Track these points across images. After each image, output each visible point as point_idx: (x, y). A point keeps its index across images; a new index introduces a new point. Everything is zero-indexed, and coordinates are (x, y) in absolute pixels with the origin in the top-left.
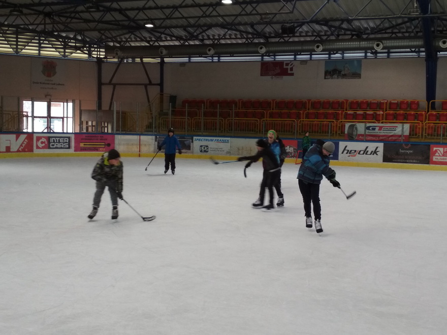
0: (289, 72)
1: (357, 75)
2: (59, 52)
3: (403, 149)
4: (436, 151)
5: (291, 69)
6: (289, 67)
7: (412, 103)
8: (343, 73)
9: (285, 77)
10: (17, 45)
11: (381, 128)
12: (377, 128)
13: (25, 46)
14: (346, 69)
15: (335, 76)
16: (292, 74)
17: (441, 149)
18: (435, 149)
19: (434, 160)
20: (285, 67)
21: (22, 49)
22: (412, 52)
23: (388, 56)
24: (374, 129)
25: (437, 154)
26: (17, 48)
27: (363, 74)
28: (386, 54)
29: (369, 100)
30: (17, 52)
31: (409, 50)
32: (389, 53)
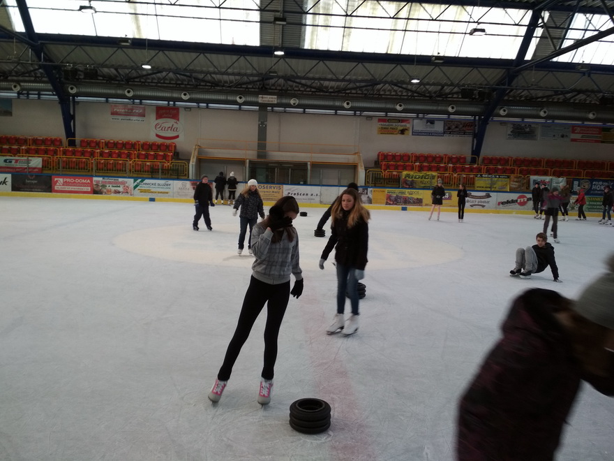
1: (9, 113)
3: (29, 179)
4: (57, 181)
7: (56, 140)
11: (17, 161)
12: (14, 161)
17: (61, 180)
18: (56, 179)
19: (56, 189)
22: (54, 95)
23: (39, 98)
24: (11, 162)
25: (58, 184)
27: (14, 112)
28: (37, 96)
29: (18, 136)
31: (51, 93)
32: (39, 95)
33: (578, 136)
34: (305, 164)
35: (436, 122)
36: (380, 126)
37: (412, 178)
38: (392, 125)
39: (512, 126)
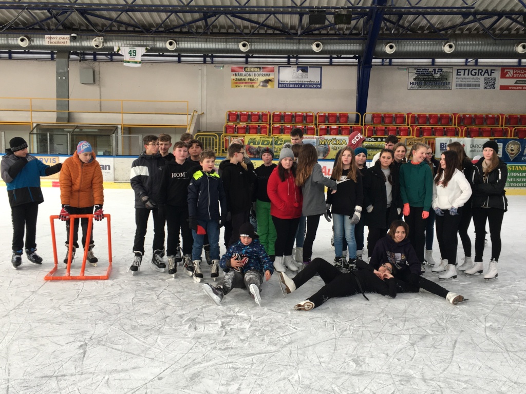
33: (511, 82)
34: (114, 129)
35: (310, 69)
36: (234, 77)
37: (258, 144)
38: (250, 75)
39: (415, 71)
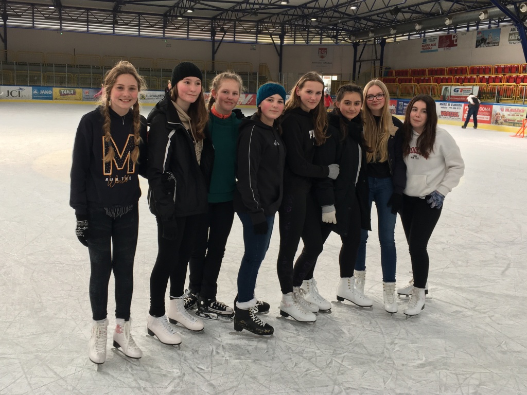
0: (455, 43)
1: (497, 44)
2: (333, 40)
5: (456, 42)
6: (455, 39)
8: (487, 41)
9: (452, 48)
10: (308, 38)
13: (312, 38)
14: (490, 37)
15: (482, 45)
16: (456, 45)
20: (453, 39)
21: (310, 40)
26: (308, 40)
27: (501, 42)
30: (307, 43)
